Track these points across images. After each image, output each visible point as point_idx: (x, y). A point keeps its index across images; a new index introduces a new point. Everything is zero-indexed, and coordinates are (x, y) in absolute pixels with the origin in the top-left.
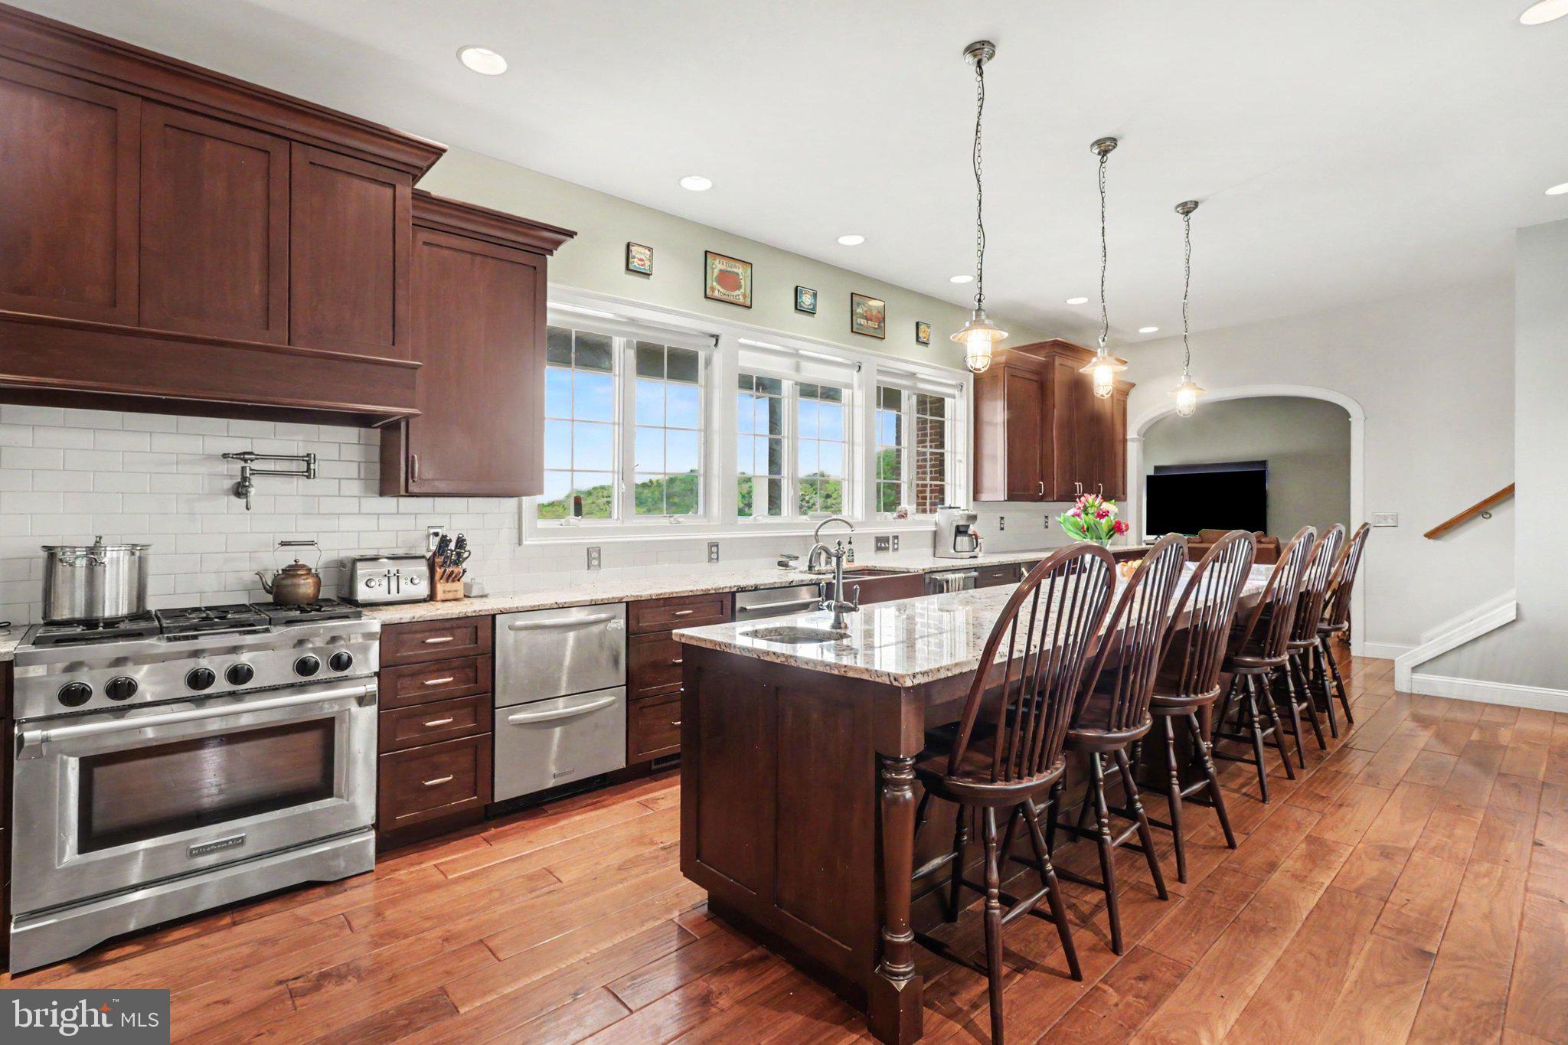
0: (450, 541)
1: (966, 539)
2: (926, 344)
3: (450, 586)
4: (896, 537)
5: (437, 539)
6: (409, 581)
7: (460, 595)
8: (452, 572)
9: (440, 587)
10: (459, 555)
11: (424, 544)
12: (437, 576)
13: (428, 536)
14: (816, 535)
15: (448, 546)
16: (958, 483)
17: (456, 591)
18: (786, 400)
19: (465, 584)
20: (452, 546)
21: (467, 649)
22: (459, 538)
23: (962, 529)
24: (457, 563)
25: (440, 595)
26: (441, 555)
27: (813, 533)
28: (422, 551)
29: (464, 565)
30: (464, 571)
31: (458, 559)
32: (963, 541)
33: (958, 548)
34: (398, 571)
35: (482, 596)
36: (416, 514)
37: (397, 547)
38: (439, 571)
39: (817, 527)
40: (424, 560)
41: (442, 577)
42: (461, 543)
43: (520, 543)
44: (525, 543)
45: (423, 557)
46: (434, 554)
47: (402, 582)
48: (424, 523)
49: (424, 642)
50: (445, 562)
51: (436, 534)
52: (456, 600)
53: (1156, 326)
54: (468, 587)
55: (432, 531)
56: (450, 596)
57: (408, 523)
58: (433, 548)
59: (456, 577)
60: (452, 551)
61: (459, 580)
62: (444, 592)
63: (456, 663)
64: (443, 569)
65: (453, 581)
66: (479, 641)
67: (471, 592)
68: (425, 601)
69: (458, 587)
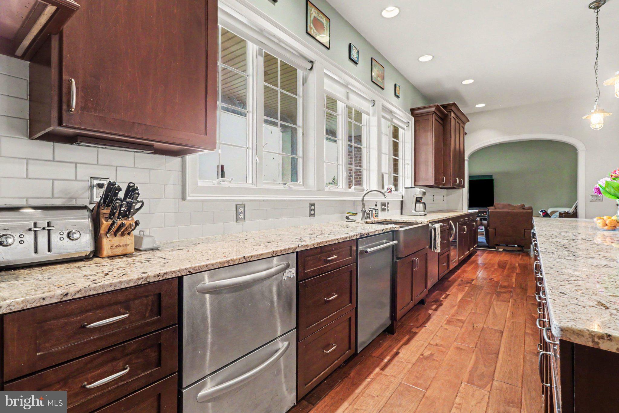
0: (120, 190)
1: (421, 205)
2: (398, 97)
3: (118, 240)
4: (388, 203)
5: (102, 191)
6: (65, 236)
7: (131, 249)
8: (122, 225)
9: (107, 242)
10: (130, 206)
11: (87, 194)
12: (102, 231)
13: (92, 187)
14: (363, 201)
15: (116, 194)
16: (406, 175)
17: (126, 245)
18: (340, 117)
19: (136, 237)
20: (121, 195)
21: (147, 324)
22: (129, 187)
23: (418, 199)
24: (126, 215)
25: (106, 250)
26: (108, 206)
27: (361, 199)
28: (85, 202)
29: (136, 217)
30: (137, 224)
31: (129, 210)
32: (420, 206)
33: (417, 210)
34: (49, 224)
35: (153, 249)
36: (76, 163)
37: (53, 197)
38: (105, 224)
39: (363, 196)
40: (85, 212)
41: (109, 229)
42: (132, 191)
43: (184, 198)
44: (188, 198)
45: (85, 208)
46: (99, 205)
47: (55, 237)
48: (85, 173)
49: (84, 327)
50: (112, 214)
51: (101, 186)
52: (125, 255)
53: (484, 103)
54: (138, 240)
55: (95, 182)
56: (119, 251)
57: (67, 172)
58: (97, 199)
59: (126, 229)
60: (122, 201)
61: (129, 234)
62: (112, 247)
63: (133, 346)
64: (110, 222)
65: (123, 235)
66: (163, 312)
67: (141, 246)
68: (86, 258)
69: (129, 241)
